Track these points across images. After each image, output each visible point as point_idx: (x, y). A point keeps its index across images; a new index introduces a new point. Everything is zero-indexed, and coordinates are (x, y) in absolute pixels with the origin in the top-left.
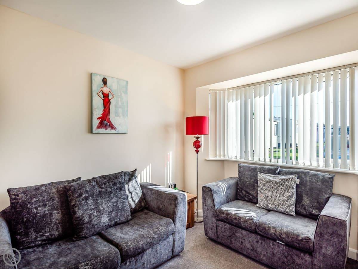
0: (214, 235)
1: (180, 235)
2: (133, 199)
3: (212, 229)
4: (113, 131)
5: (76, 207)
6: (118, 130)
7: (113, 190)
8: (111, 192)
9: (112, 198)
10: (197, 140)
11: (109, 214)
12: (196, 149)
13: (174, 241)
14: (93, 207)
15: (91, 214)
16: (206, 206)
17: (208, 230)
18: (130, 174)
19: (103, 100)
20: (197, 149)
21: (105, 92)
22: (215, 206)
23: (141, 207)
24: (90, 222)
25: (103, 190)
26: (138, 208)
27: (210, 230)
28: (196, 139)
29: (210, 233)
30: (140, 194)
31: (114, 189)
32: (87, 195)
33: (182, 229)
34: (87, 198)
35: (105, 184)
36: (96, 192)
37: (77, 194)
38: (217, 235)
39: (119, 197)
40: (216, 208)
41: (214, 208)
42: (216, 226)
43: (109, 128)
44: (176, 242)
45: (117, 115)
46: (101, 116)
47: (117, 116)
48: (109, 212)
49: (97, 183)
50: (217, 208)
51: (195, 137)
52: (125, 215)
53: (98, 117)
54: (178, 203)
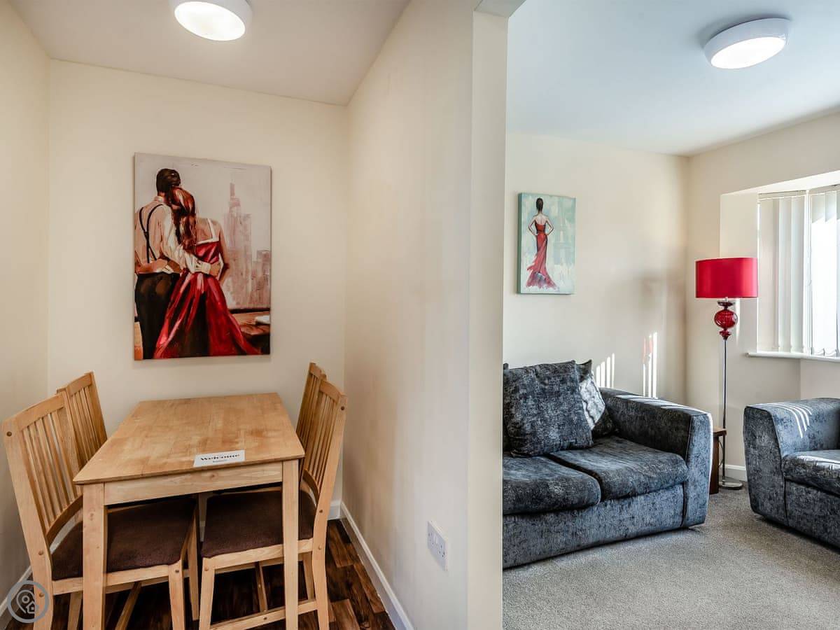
0: (778, 511)
1: (698, 489)
2: (591, 412)
3: (770, 499)
4: (551, 290)
5: (512, 407)
6: (559, 288)
7: (562, 391)
8: (558, 394)
9: (561, 404)
10: (726, 310)
11: (559, 428)
12: (722, 329)
13: (686, 497)
14: (535, 412)
15: (534, 422)
16: (754, 448)
17: (760, 501)
18: (580, 368)
19: (537, 237)
20: (725, 330)
21: (539, 223)
22: (781, 451)
23: (606, 429)
24: (534, 434)
25: (547, 387)
26: (600, 430)
27: (767, 500)
28: (722, 308)
29: (767, 506)
30: (602, 408)
31: (563, 389)
32: (525, 392)
33: (701, 480)
34: (525, 397)
35: (549, 378)
36: (538, 390)
37: (512, 389)
38: (786, 511)
39: (573, 403)
40: (783, 456)
41: (778, 454)
42: (783, 492)
43: (545, 285)
44: (689, 501)
45: (558, 261)
46: (533, 264)
47: (557, 264)
48: (559, 426)
49: (536, 375)
50: (787, 456)
51: (719, 303)
52: (584, 436)
53: (529, 265)
54: (693, 428)
